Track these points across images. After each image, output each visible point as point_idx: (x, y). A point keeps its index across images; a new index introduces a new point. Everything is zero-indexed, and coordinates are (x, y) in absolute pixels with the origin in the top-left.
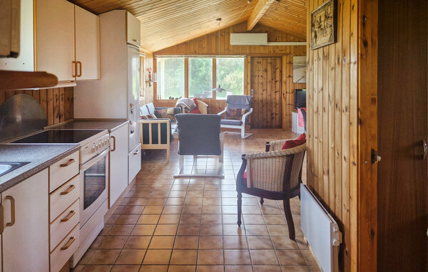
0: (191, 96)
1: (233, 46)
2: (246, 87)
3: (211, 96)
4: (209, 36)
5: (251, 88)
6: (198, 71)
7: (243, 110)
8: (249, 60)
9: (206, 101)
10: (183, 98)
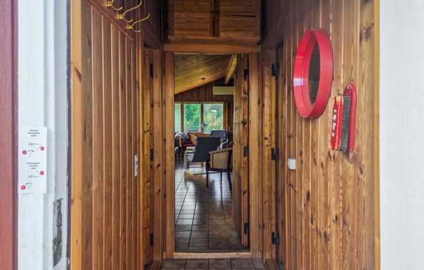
0: (186, 132)
1: (216, 95)
2: (224, 124)
3: (200, 131)
4: (199, 88)
5: (229, 125)
6: (193, 114)
7: (222, 140)
8: (227, 105)
9: (196, 135)
10: (180, 133)
